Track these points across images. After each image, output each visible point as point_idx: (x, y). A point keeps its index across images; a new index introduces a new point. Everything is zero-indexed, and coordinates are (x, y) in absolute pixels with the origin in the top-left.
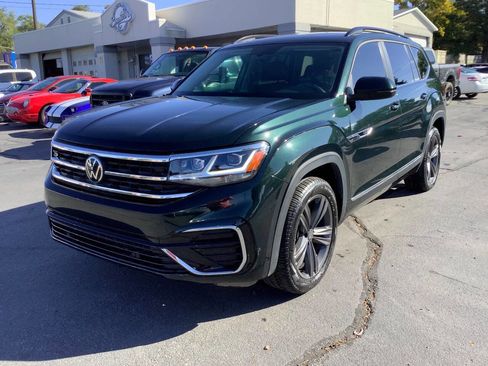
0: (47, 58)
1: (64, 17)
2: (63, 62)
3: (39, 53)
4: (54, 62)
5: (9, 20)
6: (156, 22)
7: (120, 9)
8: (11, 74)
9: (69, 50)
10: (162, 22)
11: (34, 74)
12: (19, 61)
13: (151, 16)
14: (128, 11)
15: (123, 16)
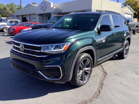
0: (23, 17)
1: (28, 6)
2: (28, 18)
3: (21, 15)
4: (25, 18)
5: (15, 6)
6: (53, 8)
7: (43, 4)
8: (13, 21)
9: (29, 15)
11: (19, 21)
12: (16, 17)
13: (52, 6)
14: (45, 5)
15: (44, 6)
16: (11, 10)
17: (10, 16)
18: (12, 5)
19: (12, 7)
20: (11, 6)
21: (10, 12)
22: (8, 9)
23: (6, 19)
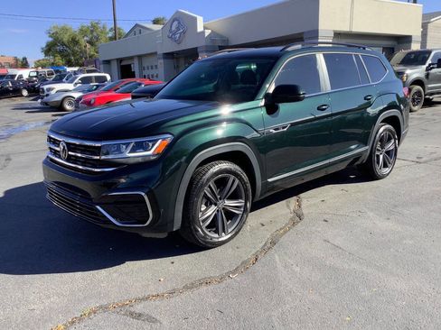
0: (123, 63)
1: (137, 29)
2: (135, 68)
3: (117, 59)
4: (129, 67)
5: (102, 32)
6: (203, 33)
7: (176, 23)
8: (90, 77)
9: (140, 57)
10: (208, 32)
11: (109, 78)
12: (102, 66)
13: (200, 28)
15: (178, 29)
16: (91, 43)
17: (89, 63)
18: (93, 28)
19: (95, 34)
20: (92, 31)
21: (90, 50)
22: (83, 41)
23: (75, 73)
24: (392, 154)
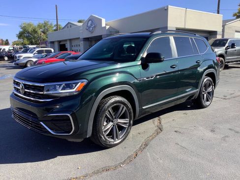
0: (61, 43)
1: (69, 25)
2: (68, 46)
3: (58, 41)
4: (64, 45)
5: (50, 27)
6: (105, 27)
7: (90, 22)
8: (43, 50)
9: (70, 40)
10: (108, 27)
11: (53, 50)
12: (49, 45)
13: (103, 25)
14: (93, 22)
15: (91, 25)
16: (44, 32)
17: (42, 43)
18: (45, 24)
19: (46, 27)
20: (44, 26)
21: (43, 36)
22: (40, 31)
23: (34, 48)
24: (211, 94)
